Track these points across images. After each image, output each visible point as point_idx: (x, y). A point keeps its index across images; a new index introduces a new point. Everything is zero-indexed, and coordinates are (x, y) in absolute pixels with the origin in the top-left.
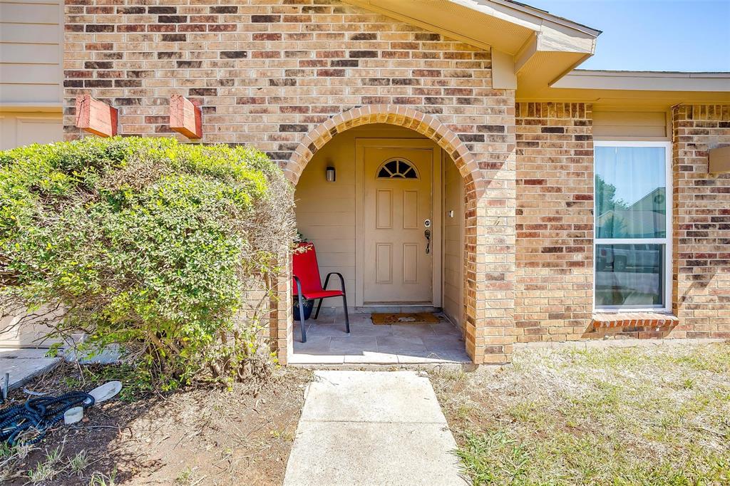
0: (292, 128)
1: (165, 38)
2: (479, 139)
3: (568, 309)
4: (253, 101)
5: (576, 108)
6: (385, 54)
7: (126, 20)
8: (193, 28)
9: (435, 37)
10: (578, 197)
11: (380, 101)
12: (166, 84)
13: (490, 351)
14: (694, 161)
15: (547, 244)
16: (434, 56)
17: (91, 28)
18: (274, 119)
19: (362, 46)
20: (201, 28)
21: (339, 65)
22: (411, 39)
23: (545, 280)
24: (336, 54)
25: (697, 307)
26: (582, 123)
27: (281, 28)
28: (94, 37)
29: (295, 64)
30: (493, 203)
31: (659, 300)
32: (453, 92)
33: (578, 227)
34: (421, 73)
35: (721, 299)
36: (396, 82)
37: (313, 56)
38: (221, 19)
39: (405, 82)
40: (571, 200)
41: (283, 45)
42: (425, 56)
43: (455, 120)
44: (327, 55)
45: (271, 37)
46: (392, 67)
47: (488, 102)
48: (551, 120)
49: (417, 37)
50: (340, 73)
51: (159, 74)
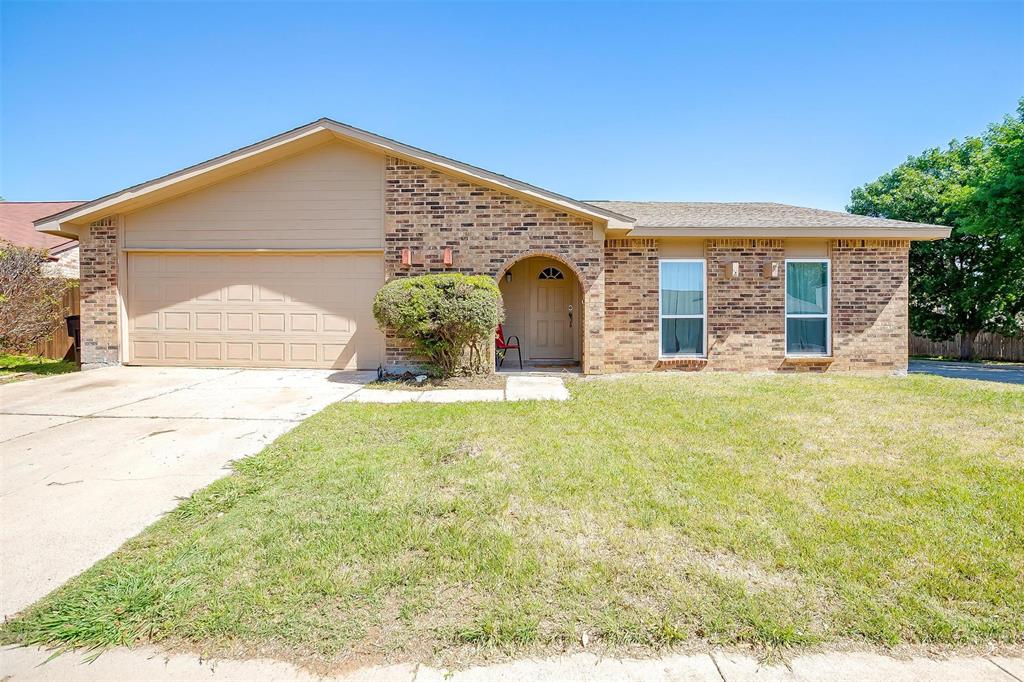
0: (497, 261)
1: (434, 217)
2: (587, 265)
3: (645, 354)
4: (477, 247)
5: (649, 241)
6: (541, 224)
7: (415, 208)
8: (447, 212)
9: (565, 215)
10: (649, 292)
11: (538, 247)
12: (435, 239)
13: (592, 368)
14: (717, 271)
15: (632, 318)
16: (565, 224)
17: (398, 213)
18: (487, 256)
19: (529, 220)
20: (452, 212)
21: (517, 230)
22: (553, 216)
23: (631, 338)
24: (517, 224)
25: (719, 354)
26: (653, 250)
27: (490, 211)
28: (400, 217)
29: (497, 229)
30: (593, 296)
31: (699, 350)
32: (574, 242)
33: (649, 308)
34: (558, 233)
35: (733, 349)
36: (546, 238)
37: (506, 226)
38: (461, 207)
39: (550, 238)
40: (646, 293)
41: (491, 220)
42: (560, 224)
43: (575, 256)
44: (513, 225)
45: (485, 216)
46: (544, 230)
47: (591, 247)
48: (634, 248)
49: (556, 215)
50: (519, 234)
51: (431, 234)
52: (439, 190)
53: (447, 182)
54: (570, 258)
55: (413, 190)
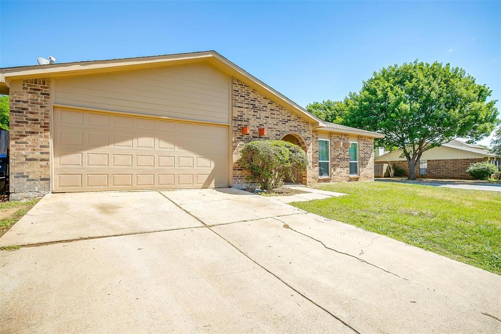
1: (254, 111)
2: (307, 140)
3: (315, 176)
4: (271, 128)
6: (293, 121)
7: (246, 106)
8: (259, 110)
9: (300, 118)
11: (292, 130)
12: (254, 122)
17: (238, 107)
18: (274, 133)
19: (289, 118)
20: (261, 110)
21: (285, 122)
22: (296, 118)
24: (285, 120)
25: (334, 175)
27: (275, 112)
28: (239, 109)
29: (278, 121)
30: (309, 152)
31: (328, 175)
32: (303, 130)
34: (298, 125)
35: (338, 174)
36: (294, 127)
37: (281, 120)
38: (264, 108)
39: (296, 127)
41: (275, 116)
42: (299, 122)
44: (283, 119)
45: (274, 114)
46: (293, 124)
47: (308, 132)
50: (285, 124)
51: (253, 120)
52: (256, 99)
53: (259, 96)
54: (303, 135)
55: (245, 97)
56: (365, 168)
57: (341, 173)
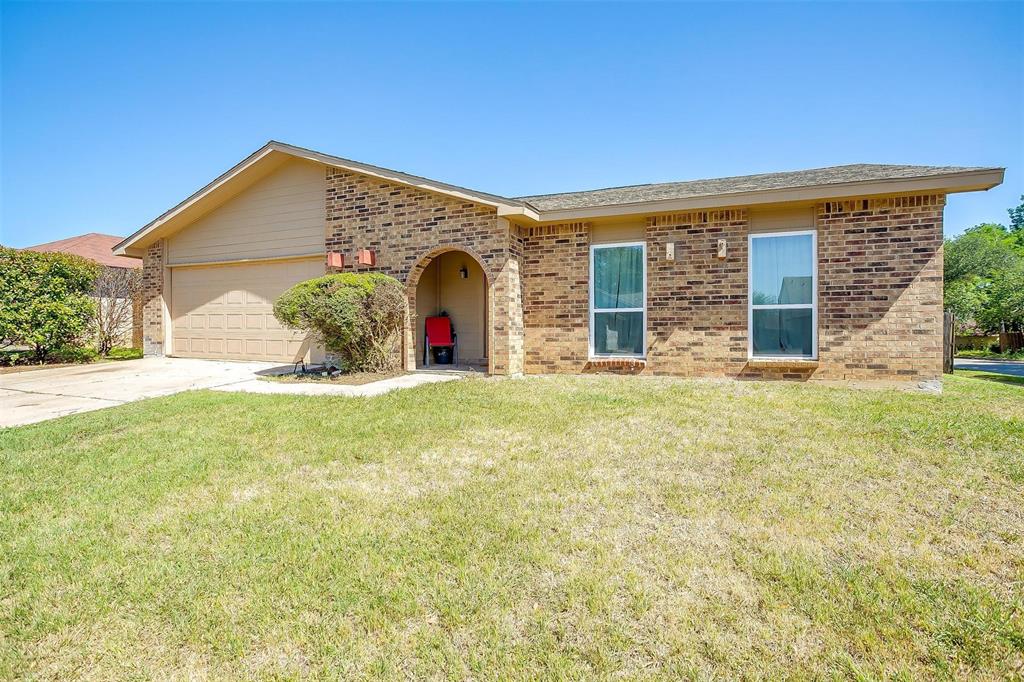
0: (410, 258)
1: (361, 220)
2: (491, 256)
3: (573, 353)
4: (395, 246)
5: (576, 226)
7: (347, 213)
8: (371, 214)
9: (472, 205)
10: (578, 283)
11: (446, 241)
12: (361, 241)
13: (497, 368)
14: (658, 254)
15: (559, 313)
16: (471, 215)
17: (335, 219)
18: (402, 255)
19: (439, 215)
20: (374, 214)
21: (429, 225)
22: (461, 208)
23: (558, 335)
24: (428, 220)
25: (660, 354)
26: (581, 235)
27: (406, 210)
28: (336, 223)
29: (411, 226)
30: (497, 290)
31: (638, 350)
32: (479, 233)
33: (578, 302)
34: (465, 225)
35: (678, 349)
36: (454, 231)
37: (419, 222)
38: (382, 208)
39: (458, 231)
40: (574, 284)
41: (406, 218)
42: (467, 216)
43: (480, 248)
44: (424, 220)
45: (402, 214)
46: (451, 224)
48: (561, 235)
49: (463, 207)
50: (429, 229)
51: (359, 237)
52: (365, 194)
53: (371, 185)
54: (475, 250)
55: (345, 197)
56: (865, 333)
57: (695, 349)
